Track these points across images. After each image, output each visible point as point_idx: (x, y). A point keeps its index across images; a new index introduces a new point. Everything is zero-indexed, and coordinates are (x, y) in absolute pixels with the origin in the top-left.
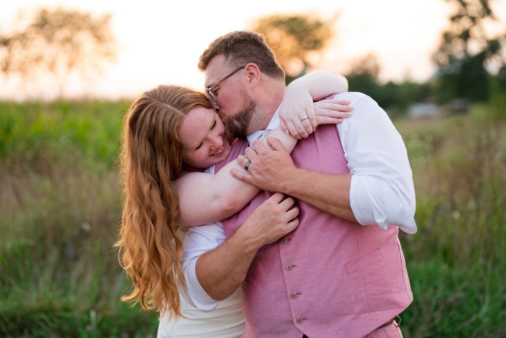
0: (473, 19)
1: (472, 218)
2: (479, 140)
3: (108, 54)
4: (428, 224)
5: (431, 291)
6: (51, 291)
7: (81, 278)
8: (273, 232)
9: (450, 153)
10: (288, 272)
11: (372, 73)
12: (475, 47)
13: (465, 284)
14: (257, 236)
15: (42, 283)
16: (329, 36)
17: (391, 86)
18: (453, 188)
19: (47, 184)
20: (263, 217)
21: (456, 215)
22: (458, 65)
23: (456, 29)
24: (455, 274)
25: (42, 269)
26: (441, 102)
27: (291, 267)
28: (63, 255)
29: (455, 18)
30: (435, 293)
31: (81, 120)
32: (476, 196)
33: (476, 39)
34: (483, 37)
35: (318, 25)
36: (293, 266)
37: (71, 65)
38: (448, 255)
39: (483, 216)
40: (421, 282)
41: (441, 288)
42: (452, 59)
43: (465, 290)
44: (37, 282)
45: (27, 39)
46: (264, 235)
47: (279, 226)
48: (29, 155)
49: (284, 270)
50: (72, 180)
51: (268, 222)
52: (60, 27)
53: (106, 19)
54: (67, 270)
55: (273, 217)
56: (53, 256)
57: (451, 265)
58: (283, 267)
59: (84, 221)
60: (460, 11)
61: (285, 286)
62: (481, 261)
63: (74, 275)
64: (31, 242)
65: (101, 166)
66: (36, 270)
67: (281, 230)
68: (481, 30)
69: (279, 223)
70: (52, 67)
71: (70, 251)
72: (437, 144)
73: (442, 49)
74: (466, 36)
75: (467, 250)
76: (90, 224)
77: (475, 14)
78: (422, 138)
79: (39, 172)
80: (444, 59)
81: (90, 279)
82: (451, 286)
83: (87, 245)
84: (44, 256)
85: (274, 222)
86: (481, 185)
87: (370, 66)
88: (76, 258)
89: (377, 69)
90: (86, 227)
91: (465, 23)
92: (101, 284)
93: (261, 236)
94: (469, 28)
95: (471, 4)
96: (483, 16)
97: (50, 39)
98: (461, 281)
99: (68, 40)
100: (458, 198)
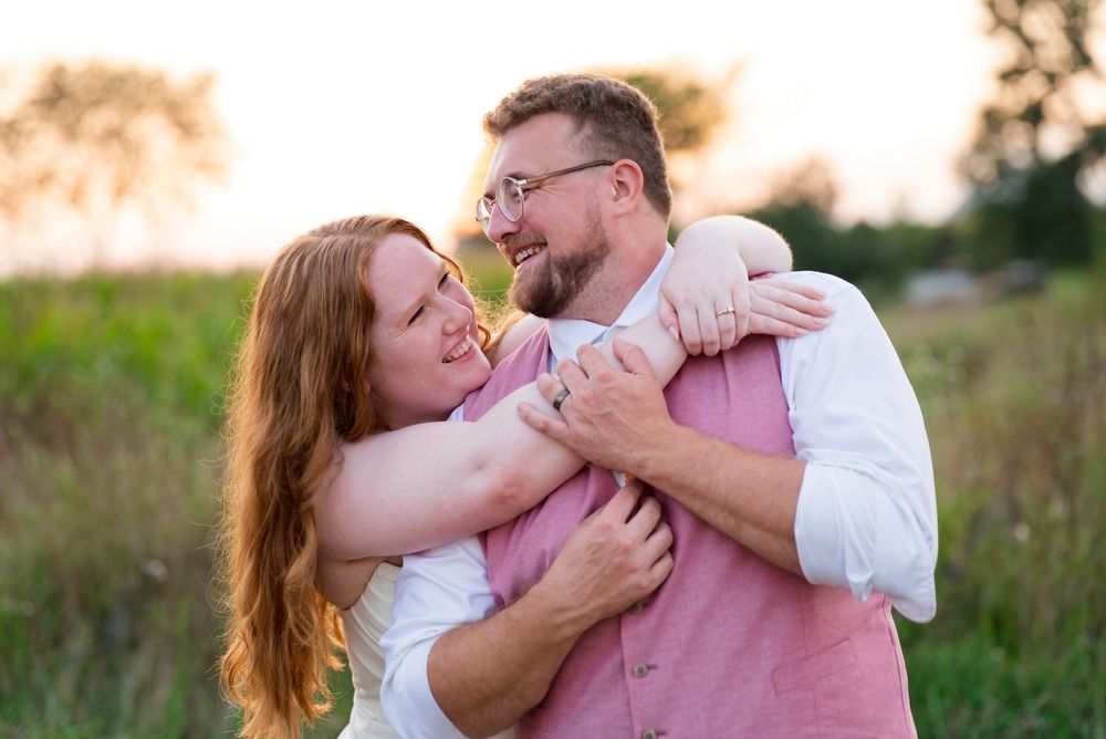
0: (1052, 79)
1: (1059, 540)
2: (1071, 357)
3: (206, 166)
4: (956, 555)
5: (965, 713)
6: (74, 722)
7: (144, 692)
8: (620, 594)
9: (1004, 387)
10: (637, 680)
11: (820, 203)
12: (1056, 142)
13: (1046, 697)
14: (583, 605)
15: (52, 703)
16: (718, 118)
17: (863, 231)
18: (1014, 467)
19: (65, 471)
20: (594, 562)
21: (1022, 533)
22: (1020, 183)
23: (1013, 99)
24: (1023, 673)
25: (52, 672)
26: (980, 268)
27: (645, 668)
28: (101, 636)
29: (1010, 76)
30: (975, 719)
31: (143, 319)
32: (1068, 489)
33: (1060, 122)
34: (1075, 118)
35: (693, 93)
36: (650, 668)
37: (120, 191)
38: (1005, 629)
39: (1085, 536)
40: (942, 693)
41: (991, 706)
42: (1003, 169)
43: (1045, 710)
44: (40, 703)
45: (19, 133)
46: (600, 601)
47: (634, 579)
48: (23, 403)
49: (628, 675)
50: (122, 461)
51: (607, 572)
52: (96, 103)
53: (203, 85)
54: (112, 672)
55: (617, 560)
56: (79, 641)
57: (1013, 652)
58: (628, 667)
59: (151, 556)
60: (1021, 58)
61: (630, 714)
62: (1082, 641)
63: (129, 684)
64: (27, 608)
65: (192, 426)
66: (39, 675)
67: (639, 587)
68: (1070, 103)
69: (634, 571)
70: (76, 196)
71: (120, 629)
72: (973, 366)
73: (981, 147)
74: (1034, 115)
75: (1047, 616)
76: (166, 562)
77: (1056, 68)
78: (937, 353)
79: (46, 442)
80: (984, 169)
81: (165, 692)
82: (1013, 700)
83: (159, 613)
84: (57, 642)
85: (622, 570)
86: (1078, 463)
87: (814, 186)
88: (133, 645)
89: (831, 194)
90: (157, 570)
91: (1032, 87)
92: (190, 705)
93: (592, 605)
94: (1043, 97)
95: (1043, 43)
96: (1074, 71)
97: (71, 132)
98: (1036, 690)
99: (114, 134)
100: (1025, 494)
